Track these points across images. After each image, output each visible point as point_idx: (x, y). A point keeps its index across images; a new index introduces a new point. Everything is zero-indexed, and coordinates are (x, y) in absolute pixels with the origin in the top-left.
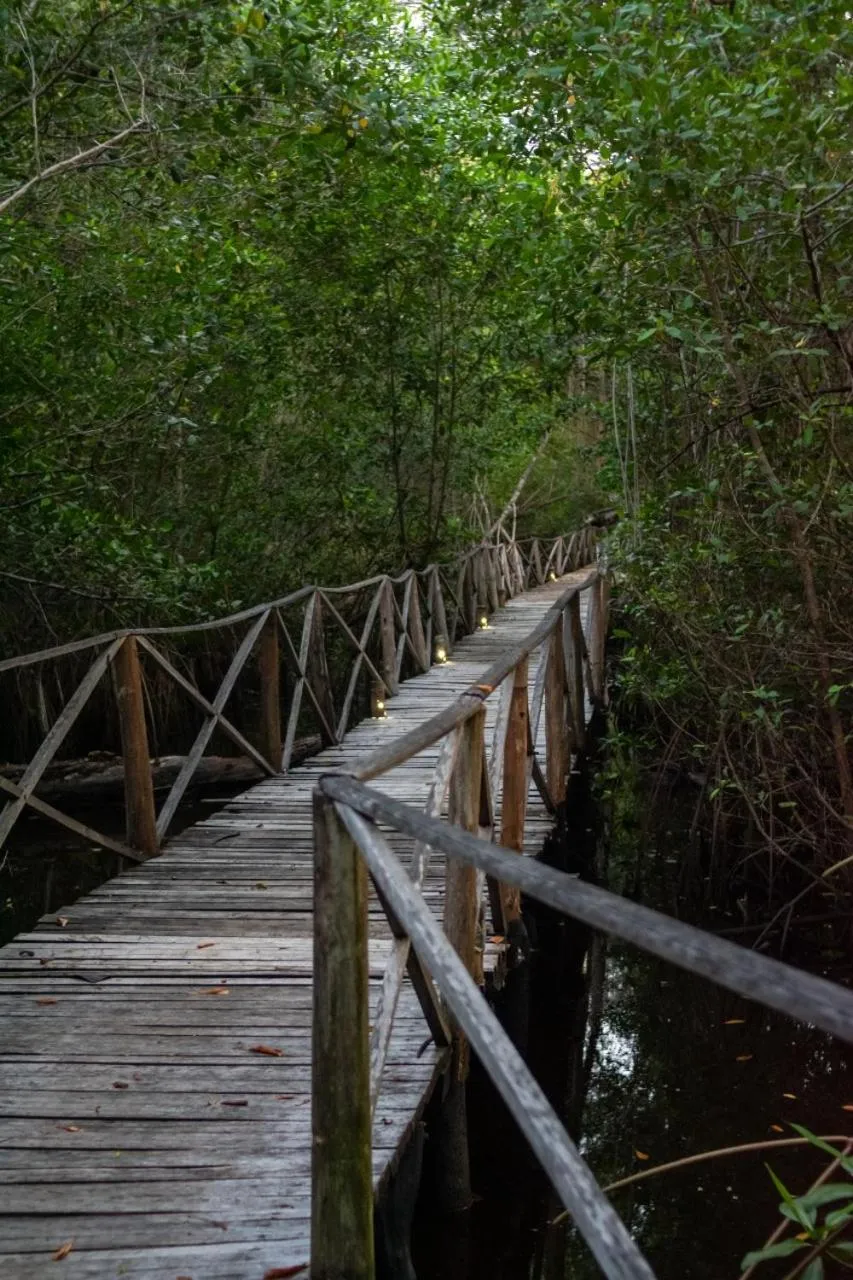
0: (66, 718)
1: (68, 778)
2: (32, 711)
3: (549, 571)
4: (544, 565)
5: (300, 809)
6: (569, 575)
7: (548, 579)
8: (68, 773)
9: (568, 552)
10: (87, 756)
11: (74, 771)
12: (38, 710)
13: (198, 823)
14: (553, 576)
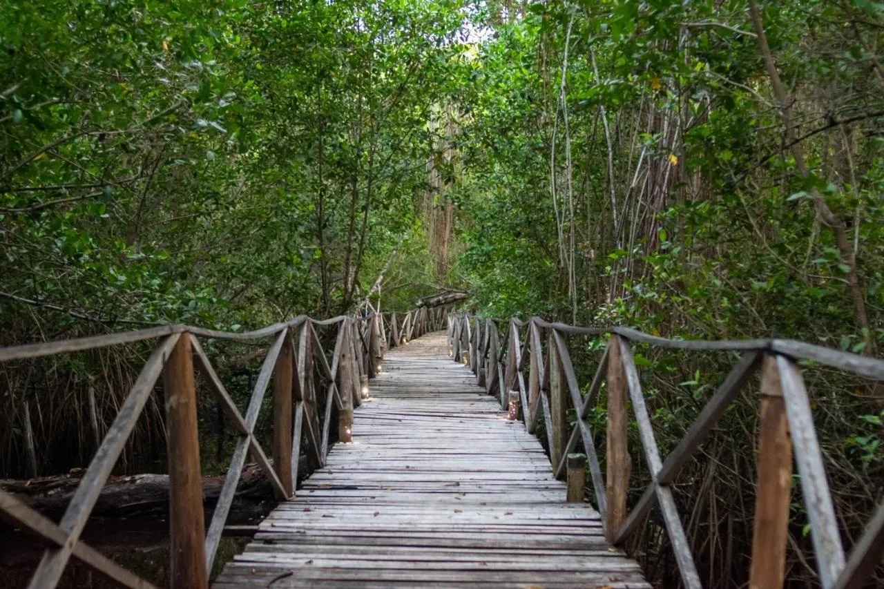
0: (120, 429)
1: (51, 492)
2: (18, 431)
3: (403, 336)
4: (399, 332)
5: (340, 539)
6: (415, 341)
7: (401, 342)
8: (52, 488)
9: (414, 323)
10: (69, 473)
11: (57, 486)
12: (23, 429)
13: (237, 557)
14: (405, 340)
